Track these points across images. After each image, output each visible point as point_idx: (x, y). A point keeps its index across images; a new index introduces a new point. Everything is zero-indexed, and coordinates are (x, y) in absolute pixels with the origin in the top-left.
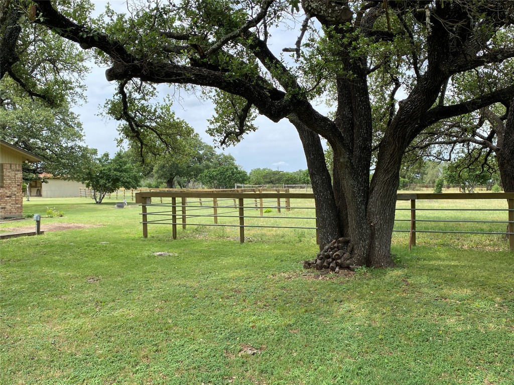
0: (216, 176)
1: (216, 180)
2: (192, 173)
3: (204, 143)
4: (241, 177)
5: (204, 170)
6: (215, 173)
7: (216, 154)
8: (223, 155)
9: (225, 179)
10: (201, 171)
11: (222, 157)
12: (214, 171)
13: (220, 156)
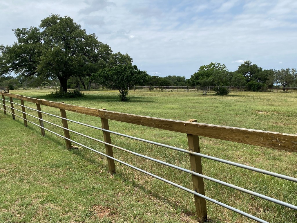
0: (112, 76)
1: (112, 81)
2: (85, 72)
3: (100, 43)
4: (142, 78)
5: (98, 70)
6: (111, 73)
7: (113, 53)
8: (121, 55)
9: (122, 80)
10: (95, 70)
11: (118, 56)
12: (109, 70)
13: (116, 55)
